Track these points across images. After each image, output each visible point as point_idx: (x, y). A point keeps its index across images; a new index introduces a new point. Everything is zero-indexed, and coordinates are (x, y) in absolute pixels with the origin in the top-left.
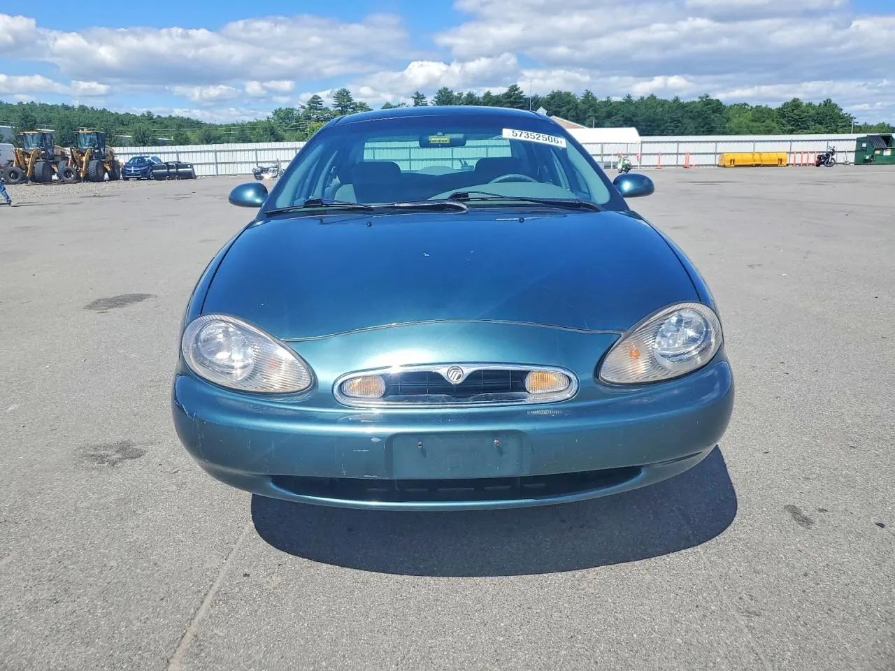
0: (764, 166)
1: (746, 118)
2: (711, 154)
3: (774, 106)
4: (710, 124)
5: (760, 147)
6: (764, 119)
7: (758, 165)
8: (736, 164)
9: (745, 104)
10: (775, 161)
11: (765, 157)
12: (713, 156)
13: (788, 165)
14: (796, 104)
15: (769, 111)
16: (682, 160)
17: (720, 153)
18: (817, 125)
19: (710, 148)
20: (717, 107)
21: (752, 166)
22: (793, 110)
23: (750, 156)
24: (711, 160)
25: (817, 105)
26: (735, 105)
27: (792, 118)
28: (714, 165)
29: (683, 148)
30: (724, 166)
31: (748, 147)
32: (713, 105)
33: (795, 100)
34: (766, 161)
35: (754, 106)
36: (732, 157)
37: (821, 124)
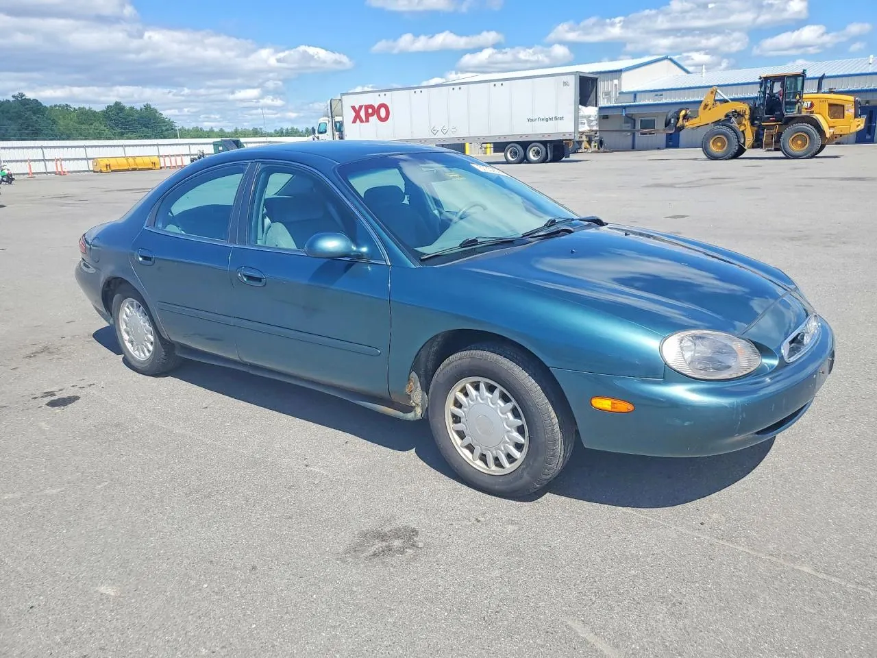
0: (140, 170)
1: (71, 119)
2: (82, 159)
3: (99, 108)
4: (33, 126)
5: (131, 152)
6: (91, 122)
7: (134, 170)
8: (113, 168)
9: (67, 106)
10: (149, 164)
11: (139, 160)
12: (85, 162)
13: (161, 168)
14: (118, 107)
15: (94, 113)
16: (51, 167)
17: (93, 158)
18: (144, 128)
19: (80, 153)
20: (35, 107)
21: (128, 170)
22: (118, 113)
23: (124, 161)
24: (82, 166)
25: (139, 109)
26: (55, 106)
27: (119, 121)
28: (88, 171)
29: (49, 154)
30: (101, 171)
31: (119, 152)
32: (31, 106)
33: (117, 104)
34: (140, 165)
35: (77, 108)
36: (106, 162)
37: (147, 127)
